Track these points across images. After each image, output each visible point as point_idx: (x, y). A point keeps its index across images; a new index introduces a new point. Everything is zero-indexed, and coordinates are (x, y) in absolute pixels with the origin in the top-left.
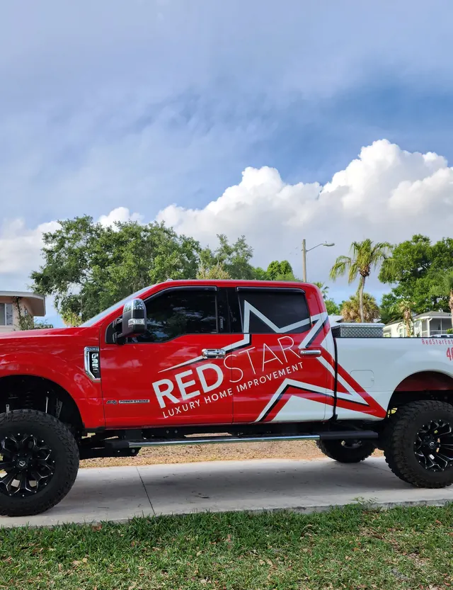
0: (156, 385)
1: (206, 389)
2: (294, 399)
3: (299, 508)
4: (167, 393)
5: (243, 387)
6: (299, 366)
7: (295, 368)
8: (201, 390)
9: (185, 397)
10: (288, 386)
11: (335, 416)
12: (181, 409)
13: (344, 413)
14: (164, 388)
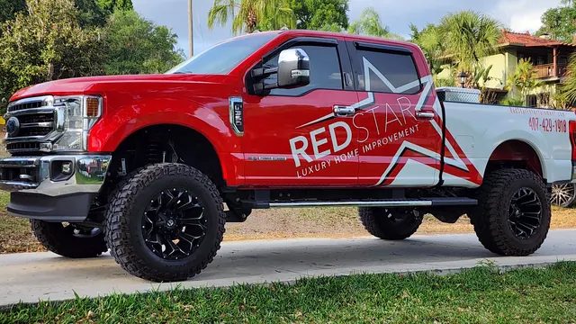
0: (292, 142)
1: (337, 148)
2: (410, 162)
3: (437, 271)
4: (302, 150)
5: (368, 148)
6: (415, 128)
7: (412, 130)
8: (332, 150)
9: (318, 156)
10: (406, 148)
11: (441, 181)
12: (313, 169)
13: (449, 179)
14: (299, 145)
